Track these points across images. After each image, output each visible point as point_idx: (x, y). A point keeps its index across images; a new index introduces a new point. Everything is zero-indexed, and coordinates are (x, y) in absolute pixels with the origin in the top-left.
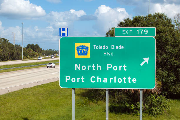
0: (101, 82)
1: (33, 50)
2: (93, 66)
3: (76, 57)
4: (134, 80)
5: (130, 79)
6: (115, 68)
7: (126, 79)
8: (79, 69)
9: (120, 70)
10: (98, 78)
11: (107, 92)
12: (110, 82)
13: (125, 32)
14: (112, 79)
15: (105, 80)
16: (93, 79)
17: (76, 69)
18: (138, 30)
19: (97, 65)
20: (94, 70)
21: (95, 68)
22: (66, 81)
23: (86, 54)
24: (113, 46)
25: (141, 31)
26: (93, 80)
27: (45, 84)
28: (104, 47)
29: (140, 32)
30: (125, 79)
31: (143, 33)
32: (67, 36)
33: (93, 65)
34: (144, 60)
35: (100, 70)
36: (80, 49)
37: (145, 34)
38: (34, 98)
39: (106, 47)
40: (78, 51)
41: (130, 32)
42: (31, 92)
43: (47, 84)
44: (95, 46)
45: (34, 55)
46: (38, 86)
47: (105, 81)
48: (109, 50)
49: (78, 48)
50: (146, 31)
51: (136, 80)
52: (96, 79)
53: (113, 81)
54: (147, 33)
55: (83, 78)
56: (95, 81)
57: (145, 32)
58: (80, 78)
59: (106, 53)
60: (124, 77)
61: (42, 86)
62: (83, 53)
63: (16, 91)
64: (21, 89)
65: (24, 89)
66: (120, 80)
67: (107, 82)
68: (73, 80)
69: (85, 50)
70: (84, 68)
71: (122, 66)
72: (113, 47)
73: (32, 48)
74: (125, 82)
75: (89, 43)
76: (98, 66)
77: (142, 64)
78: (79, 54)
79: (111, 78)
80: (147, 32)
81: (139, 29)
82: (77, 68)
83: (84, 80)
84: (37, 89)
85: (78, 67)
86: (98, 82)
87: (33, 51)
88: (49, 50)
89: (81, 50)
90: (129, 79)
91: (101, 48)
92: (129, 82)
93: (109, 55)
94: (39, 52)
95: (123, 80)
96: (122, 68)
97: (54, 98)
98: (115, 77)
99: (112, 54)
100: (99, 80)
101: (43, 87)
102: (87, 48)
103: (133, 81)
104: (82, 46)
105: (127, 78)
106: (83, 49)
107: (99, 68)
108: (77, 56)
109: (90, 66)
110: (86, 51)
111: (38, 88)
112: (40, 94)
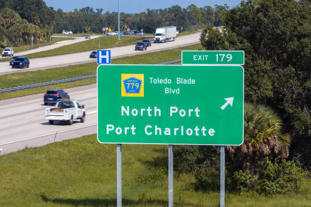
0: (160, 134)
1: (23, 16)
2: (149, 110)
3: (122, 96)
4: (212, 132)
5: (206, 130)
6: (182, 113)
7: (199, 130)
8: (128, 115)
9: (190, 115)
10: (156, 129)
11: (170, 150)
12: (175, 134)
13: (198, 58)
14: (178, 129)
15: (167, 131)
16: (149, 130)
17: (122, 115)
18: (217, 55)
19: (155, 107)
20: (150, 115)
21: (152, 112)
22: (108, 133)
23: (138, 91)
24: (179, 79)
25: (222, 56)
26: (149, 132)
27: (72, 140)
28: (165, 81)
29: (220, 57)
30: (197, 129)
31: (225, 59)
32: (109, 63)
33: (149, 108)
34: (227, 101)
35: (160, 115)
36: (129, 84)
37: (228, 61)
38: (50, 167)
39: (168, 81)
40: (126, 86)
41: (205, 57)
42: (44, 156)
44: (151, 78)
45: (24, 34)
46: (55, 144)
47: (167, 133)
48: (174, 86)
49: (126, 82)
50: (229, 56)
51: (214, 132)
52: (152, 130)
53: (179, 132)
54: (230, 60)
55: (133, 128)
56: (151, 133)
57: (228, 58)
58: (128, 128)
59: (169, 90)
60: (197, 127)
61: (65, 144)
62: (133, 89)
63: (12, 154)
64: (22, 149)
65: (26, 148)
66: (189, 132)
67: (169, 134)
68: (119, 131)
69: (137, 85)
70: (135, 112)
71: (192, 110)
72: (179, 81)
73: (15, 9)
74: (197, 134)
75: (143, 75)
76: (156, 110)
77: (223, 108)
78: (127, 91)
79: (176, 128)
80: (231, 58)
81: (219, 53)
82: (124, 112)
83: (135, 131)
84: (54, 149)
85: (125, 110)
86: (156, 134)
87: (20, 19)
88: (83, 10)
89: (131, 85)
90: (204, 129)
91: (161, 81)
92: (204, 135)
93: (173, 93)
95: (194, 132)
96: (193, 113)
97: (92, 167)
98: (182, 127)
99: (178, 91)
100: (158, 131)
101: (68, 146)
102: (140, 82)
103: (210, 132)
104: (133, 79)
105: (200, 128)
106: (133, 84)
107: (158, 112)
108: (124, 93)
109: (144, 110)
110: (138, 86)
112: (62, 160)
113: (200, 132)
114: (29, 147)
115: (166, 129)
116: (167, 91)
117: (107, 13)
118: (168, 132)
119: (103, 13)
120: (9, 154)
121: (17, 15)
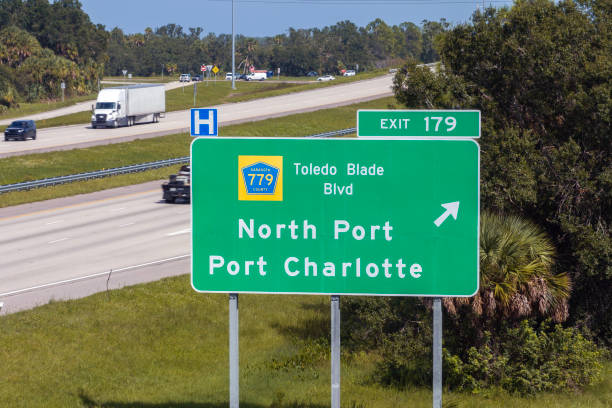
0: (315, 274)
1: (44, 42)
2: (293, 226)
3: (240, 199)
4: (416, 271)
5: (404, 266)
6: (359, 233)
7: (391, 265)
8: (252, 236)
9: (373, 238)
10: (307, 263)
11: (335, 306)
12: (344, 274)
13: (388, 124)
14: (350, 264)
15: (327, 269)
16: (293, 267)
17: (241, 236)
18: (427, 119)
19: (306, 222)
20: (294, 237)
21: (299, 232)
22: (211, 272)
23: (270, 189)
24: (351, 167)
25: (436, 121)
26: (292, 270)
27: (141, 286)
28: (325, 170)
29: (433, 123)
30: (387, 265)
31: (443, 126)
32: (215, 134)
33: (293, 222)
34: (445, 210)
35: (314, 237)
36: (254, 175)
37: (449, 130)
39: (330, 170)
40: (248, 179)
41: (403, 123)
42: (86, 317)
43: (151, 286)
44: (297, 164)
45: (48, 77)
46: (109, 294)
47: (329, 272)
48: (341, 179)
49: (247, 171)
50: (451, 121)
51: (420, 270)
52: (300, 266)
53: (351, 270)
54: (453, 128)
55: (261, 263)
56: (297, 273)
57: (448, 124)
58: (252, 263)
59: (332, 188)
60: (386, 261)
61: (128, 294)
62: (261, 187)
63: (23, 313)
64: (43, 304)
65: (51, 303)
66: (372, 270)
67: (333, 274)
68: (233, 268)
69: (269, 177)
70: (265, 231)
71: (378, 227)
72: (351, 169)
73: (29, 28)
74: (388, 275)
75: (281, 157)
76: (306, 226)
77: (438, 222)
78: (250, 190)
79: (347, 262)
80: (454, 123)
81: (430, 115)
82: (244, 231)
83: (265, 268)
84: (106, 304)
85: (247, 229)
86: (307, 274)
87: (38, 49)
88: (162, 30)
89: (257, 179)
90: (400, 265)
91: (316, 170)
92: (402, 275)
93: (341, 193)
94: (83, 56)
95: (382, 270)
96: (380, 233)
97: (180, 340)
98: (358, 260)
99: (349, 190)
100: (311, 268)
101: (133, 297)
102: (274, 172)
103: (412, 271)
104: (260, 165)
105: (394, 262)
106: (262, 175)
107: (310, 231)
108: (243, 195)
109: (284, 226)
110: (271, 180)
111: (112, 301)
112: (122, 326)
113: (393, 270)
114: (57, 299)
115: (326, 264)
116: (328, 189)
117: (211, 36)
118: (330, 270)
119: (202, 36)
120: (18, 314)
121: (33, 40)
